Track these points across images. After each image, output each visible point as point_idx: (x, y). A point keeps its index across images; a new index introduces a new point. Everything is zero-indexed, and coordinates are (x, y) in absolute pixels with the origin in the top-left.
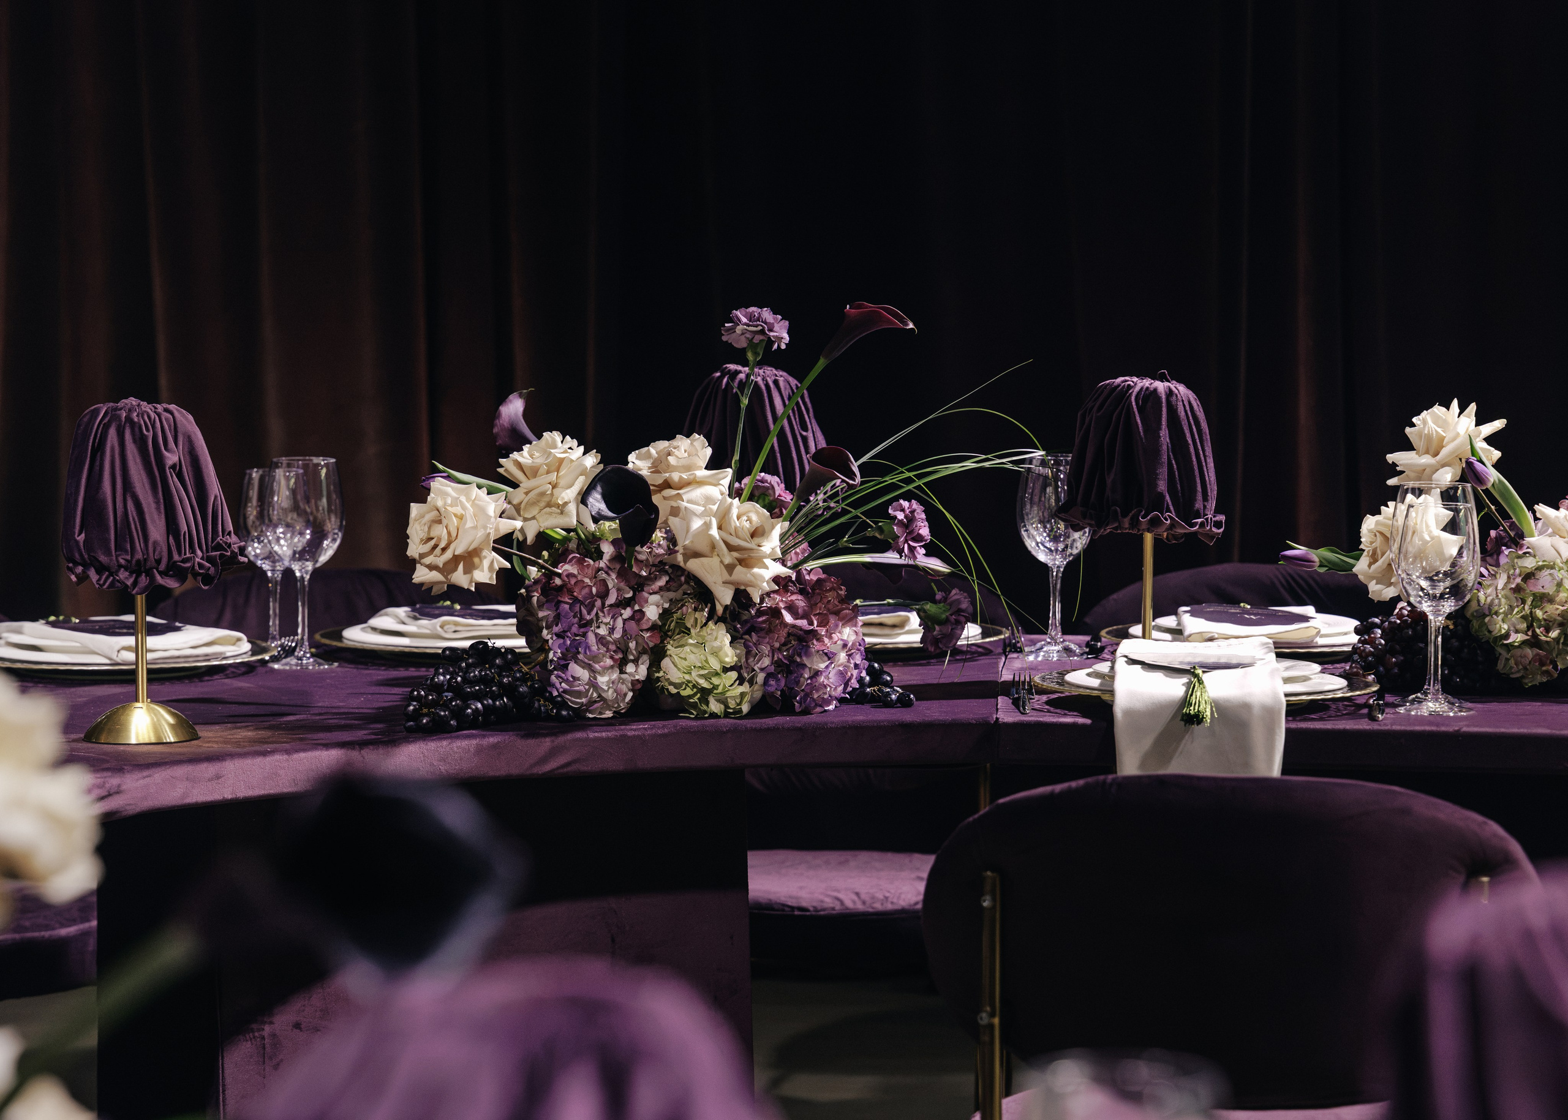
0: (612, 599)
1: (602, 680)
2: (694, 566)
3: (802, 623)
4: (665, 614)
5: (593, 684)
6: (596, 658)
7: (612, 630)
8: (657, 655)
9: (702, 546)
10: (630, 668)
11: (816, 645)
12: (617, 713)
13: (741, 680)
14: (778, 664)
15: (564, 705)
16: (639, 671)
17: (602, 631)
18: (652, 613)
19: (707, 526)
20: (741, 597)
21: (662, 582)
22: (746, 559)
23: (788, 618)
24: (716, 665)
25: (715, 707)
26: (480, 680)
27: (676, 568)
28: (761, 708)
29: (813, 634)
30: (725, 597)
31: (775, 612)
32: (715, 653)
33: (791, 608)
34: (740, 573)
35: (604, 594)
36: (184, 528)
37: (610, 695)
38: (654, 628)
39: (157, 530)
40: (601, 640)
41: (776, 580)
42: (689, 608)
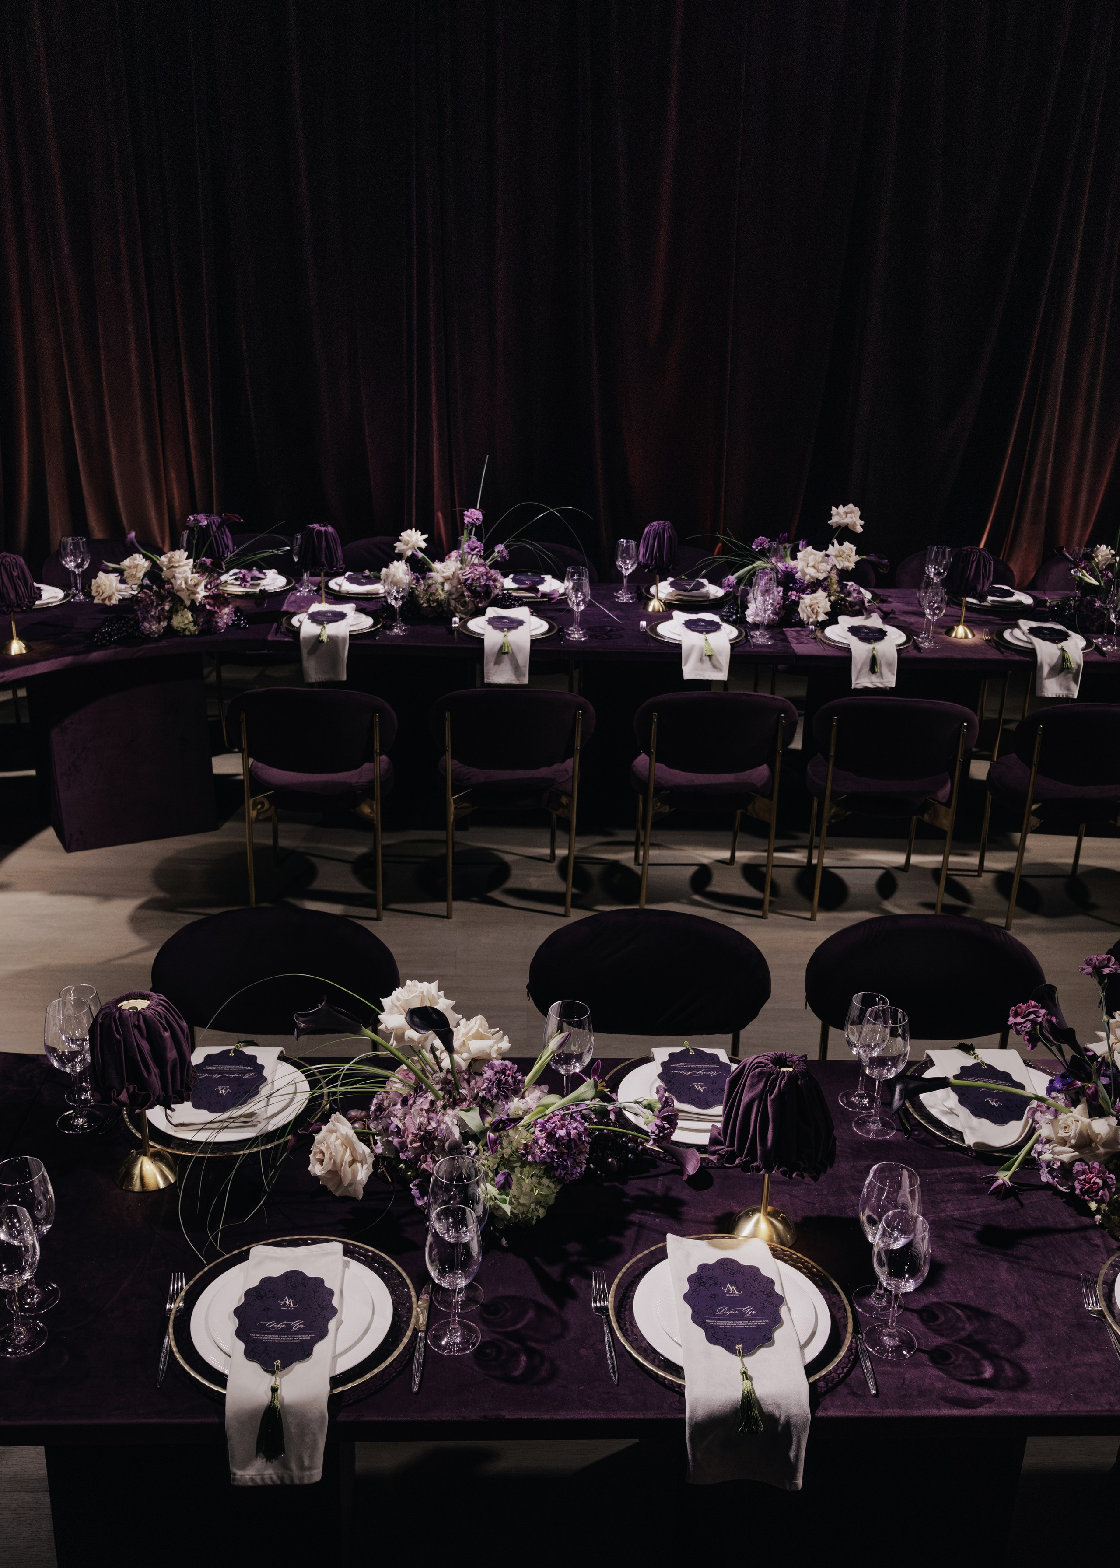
0: (155, 604)
1: (154, 627)
2: (179, 594)
3: (212, 608)
4: (171, 608)
5: (150, 628)
6: (151, 622)
7: (155, 613)
8: (170, 619)
9: (180, 589)
10: (162, 623)
11: (216, 615)
12: (159, 635)
13: (195, 625)
14: (205, 620)
15: (143, 633)
16: (164, 624)
17: (153, 613)
18: (167, 607)
19: (181, 584)
20: (193, 601)
21: (169, 599)
22: (194, 593)
23: (208, 607)
24: (186, 622)
25: (187, 633)
26: (117, 629)
27: (174, 593)
28: (202, 632)
29: (216, 612)
30: (188, 603)
31: (204, 605)
32: (187, 618)
33: (209, 604)
34: (192, 597)
35: (152, 602)
36: (21, 594)
37: (156, 631)
38: (168, 611)
39: (13, 596)
40: (152, 616)
41: (204, 597)
42: (178, 605)
